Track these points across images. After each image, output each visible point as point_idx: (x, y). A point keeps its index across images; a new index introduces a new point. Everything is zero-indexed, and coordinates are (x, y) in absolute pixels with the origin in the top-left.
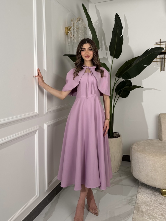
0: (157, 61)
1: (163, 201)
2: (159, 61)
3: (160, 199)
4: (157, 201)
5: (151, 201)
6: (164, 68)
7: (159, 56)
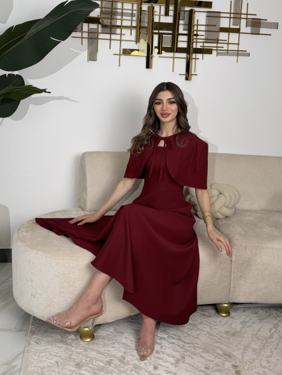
0: (82, 38)
1: (83, 356)
2: (87, 36)
3: (77, 353)
4: (71, 358)
5: (57, 362)
6: (96, 55)
7: (85, 27)
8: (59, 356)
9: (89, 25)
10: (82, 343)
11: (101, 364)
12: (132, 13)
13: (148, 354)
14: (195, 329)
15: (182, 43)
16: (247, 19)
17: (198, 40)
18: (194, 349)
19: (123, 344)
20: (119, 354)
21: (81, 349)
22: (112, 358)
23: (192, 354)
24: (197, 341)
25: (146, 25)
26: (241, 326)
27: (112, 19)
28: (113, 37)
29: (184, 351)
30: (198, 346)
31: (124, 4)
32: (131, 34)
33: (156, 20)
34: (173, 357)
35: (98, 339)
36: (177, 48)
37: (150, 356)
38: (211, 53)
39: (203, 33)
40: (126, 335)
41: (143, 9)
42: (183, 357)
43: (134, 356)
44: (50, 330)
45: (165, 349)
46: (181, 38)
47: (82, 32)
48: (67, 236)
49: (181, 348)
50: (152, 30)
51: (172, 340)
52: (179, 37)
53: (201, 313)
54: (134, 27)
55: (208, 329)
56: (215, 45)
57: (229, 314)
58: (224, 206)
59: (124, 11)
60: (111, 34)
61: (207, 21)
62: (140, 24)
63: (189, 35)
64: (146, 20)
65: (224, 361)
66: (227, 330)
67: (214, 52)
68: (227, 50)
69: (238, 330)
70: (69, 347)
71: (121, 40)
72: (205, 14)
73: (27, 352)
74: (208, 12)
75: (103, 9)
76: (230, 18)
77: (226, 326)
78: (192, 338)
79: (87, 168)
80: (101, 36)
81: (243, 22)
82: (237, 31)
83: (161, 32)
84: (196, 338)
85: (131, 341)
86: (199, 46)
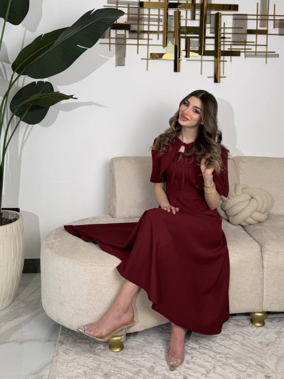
0: (110, 44)
1: (112, 366)
2: (115, 42)
3: (106, 362)
4: (99, 368)
5: (85, 372)
6: (124, 60)
7: (113, 33)
8: (88, 366)
9: (116, 32)
10: (111, 353)
11: (129, 374)
12: (159, 18)
13: (178, 364)
14: (228, 339)
15: (210, 45)
16: (274, 20)
17: (226, 43)
18: (226, 360)
19: (152, 354)
20: (148, 365)
21: (110, 359)
22: (141, 369)
23: (224, 364)
24: (229, 351)
25: (173, 30)
26: (276, 336)
27: (139, 24)
28: (141, 42)
29: (216, 362)
30: (230, 356)
31: (151, 10)
32: (158, 39)
33: (183, 24)
34: (204, 368)
35: (127, 349)
36: (204, 51)
37: (180, 366)
38: (239, 55)
39: (230, 36)
40: (156, 345)
41: (169, 14)
42: (215, 368)
43: (164, 366)
44: (79, 340)
45: (196, 359)
46: (208, 41)
47: (110, 39)
48: (95, 243)
49: (213, 358)
50: (179, 34)
51: (204, 351)
52: (207, 40)
53: (235, 323)
54: (161, 32)
55: (241, 339)
56: (243, 47)
57: (263, 324)
58: (256, 210)
59: (151, 17)
60: (138, 39)
61: (234, 23)
62: (167, 29)
63: (216, 38)
64: (173, 25)
65: (257, 371)
66: (261, 340)
67: (242, 54)
68: (256, 52)
69: (273, 340)
70: (98, 357)
71: (148, 45)
72: (231, 17)
73: (56, 362)
74: (234, 15)
75: (130, 16)
76: (257, 20)
77: (260, 336)
78: (224, 348)
79: (116, 174)
80: (128, 41)
81: (271, 24)
82: (265, 32)
83: (188, 35)
84: (229, 348)
85: (161, 351)
86: (227, 48)
